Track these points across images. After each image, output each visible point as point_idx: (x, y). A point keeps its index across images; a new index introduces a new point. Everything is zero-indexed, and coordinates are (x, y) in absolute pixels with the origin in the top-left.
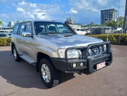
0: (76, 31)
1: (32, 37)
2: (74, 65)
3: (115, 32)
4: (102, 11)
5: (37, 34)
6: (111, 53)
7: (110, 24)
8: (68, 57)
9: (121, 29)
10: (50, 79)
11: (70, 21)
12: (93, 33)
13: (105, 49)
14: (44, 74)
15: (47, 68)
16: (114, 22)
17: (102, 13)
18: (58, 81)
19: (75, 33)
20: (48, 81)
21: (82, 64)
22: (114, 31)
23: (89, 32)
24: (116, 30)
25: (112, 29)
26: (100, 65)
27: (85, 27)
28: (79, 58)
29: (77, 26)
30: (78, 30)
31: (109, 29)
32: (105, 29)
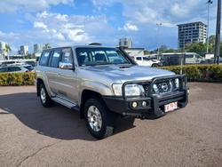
0: (135, 60)
1: (74, 69)
2: (135, 105)
3: (202, 62)
4: (180, 26)
5: (80, 65)
6: (185, 91)
7: (195, 48)
8: (127, 94)
9: (213, 56)
10: (100, 126)
11: (125, 43)
12: (165, 64)
13: (178, 86)
14: (92, 120)
15: (97, 112)
16: (201, 44)
17: (180, 30)
18: (112, 128)
19: (134, 64)
20: (98, 130)
21: (144, 103)
22: (200, 60)
23: (157, 62)
24: (204, 59)
25: (198, 57)
26: (169, 105)
27: (152, 53)
28: (141, 96)
29: (138, 51)
30: (139, 59)
31: (192, 56)
32: (185, 56)
